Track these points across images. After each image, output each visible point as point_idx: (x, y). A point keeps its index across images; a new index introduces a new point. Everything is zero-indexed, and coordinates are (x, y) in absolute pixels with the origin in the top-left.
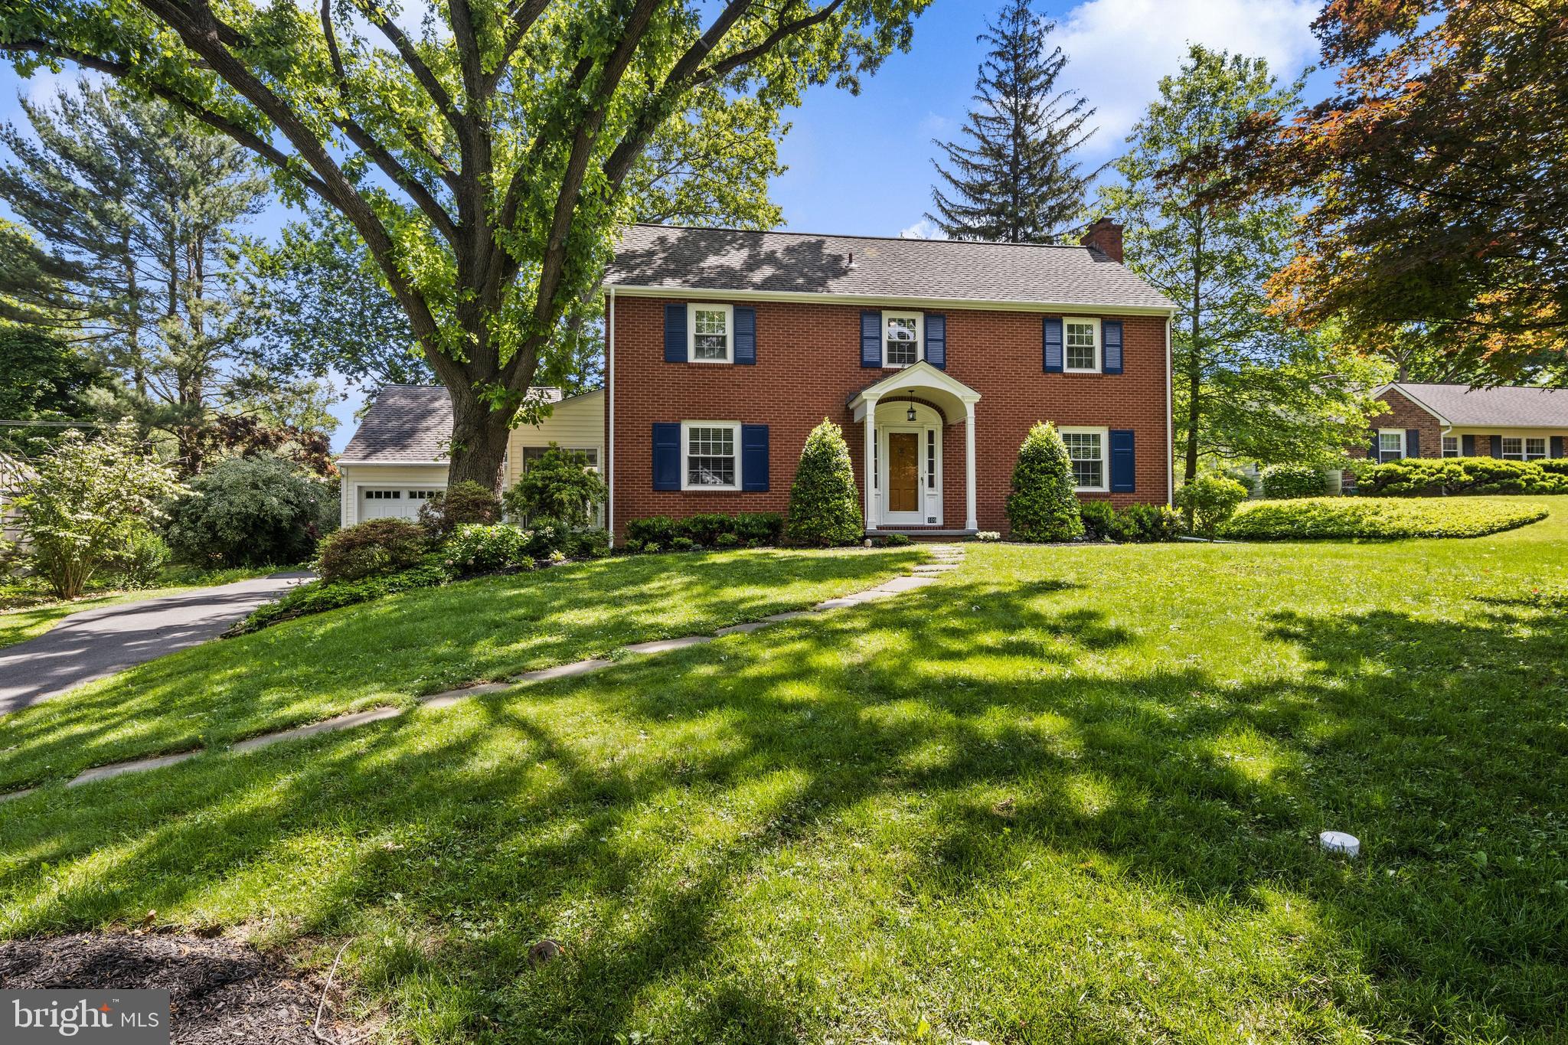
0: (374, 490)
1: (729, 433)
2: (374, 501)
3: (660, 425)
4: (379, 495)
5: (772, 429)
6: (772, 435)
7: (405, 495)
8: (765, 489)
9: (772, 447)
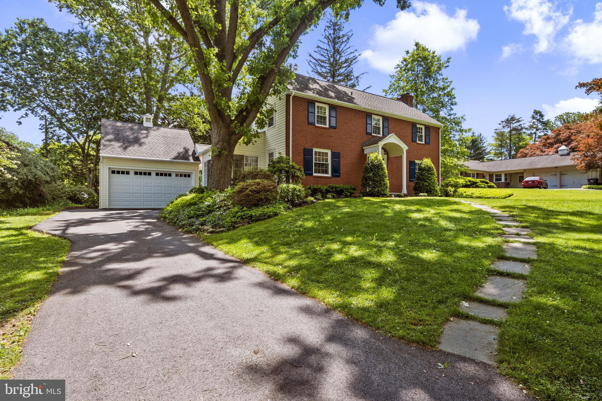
0: (116, 170)
1: (327, 154)
2: (116, 175)
3: (306, 149)
4: (118, 172)
5: (341, 154)
6: (341, 156)
7: (153, 174)
8: (338, 176)
9: (341, 161)
